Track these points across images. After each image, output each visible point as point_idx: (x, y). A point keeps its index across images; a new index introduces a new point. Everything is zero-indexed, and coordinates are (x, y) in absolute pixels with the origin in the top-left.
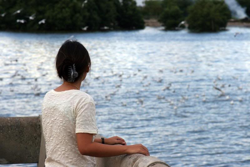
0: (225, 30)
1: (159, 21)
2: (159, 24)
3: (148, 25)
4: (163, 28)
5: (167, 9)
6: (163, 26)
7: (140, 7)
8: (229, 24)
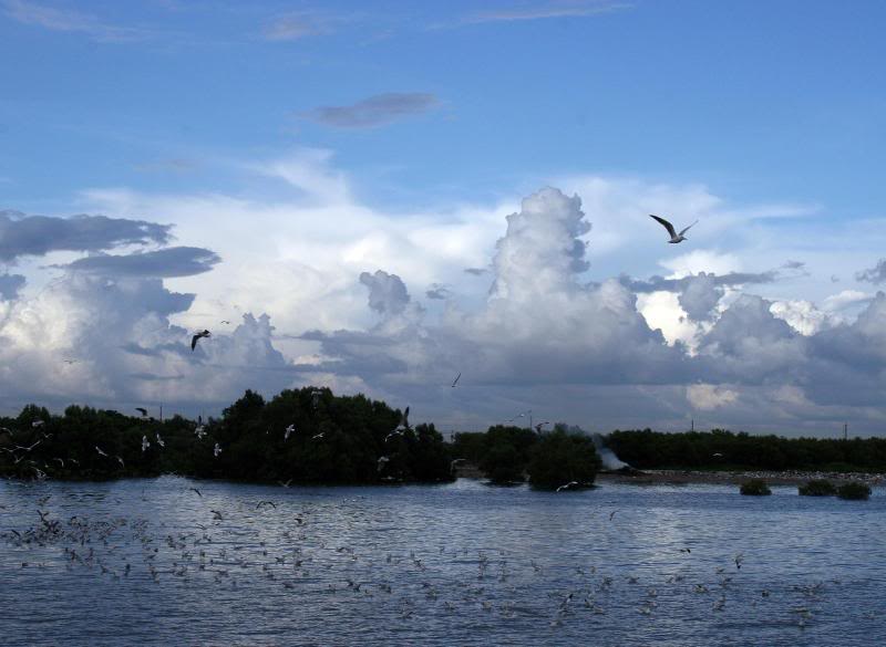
0: (593, 487)
1: (480, 469)
2: (479, 473)
3: (461, 476)
4: (487, 481)
5: (493, 449)
6: (486, 477)
7: (447, 444)
8: (598, 476)
